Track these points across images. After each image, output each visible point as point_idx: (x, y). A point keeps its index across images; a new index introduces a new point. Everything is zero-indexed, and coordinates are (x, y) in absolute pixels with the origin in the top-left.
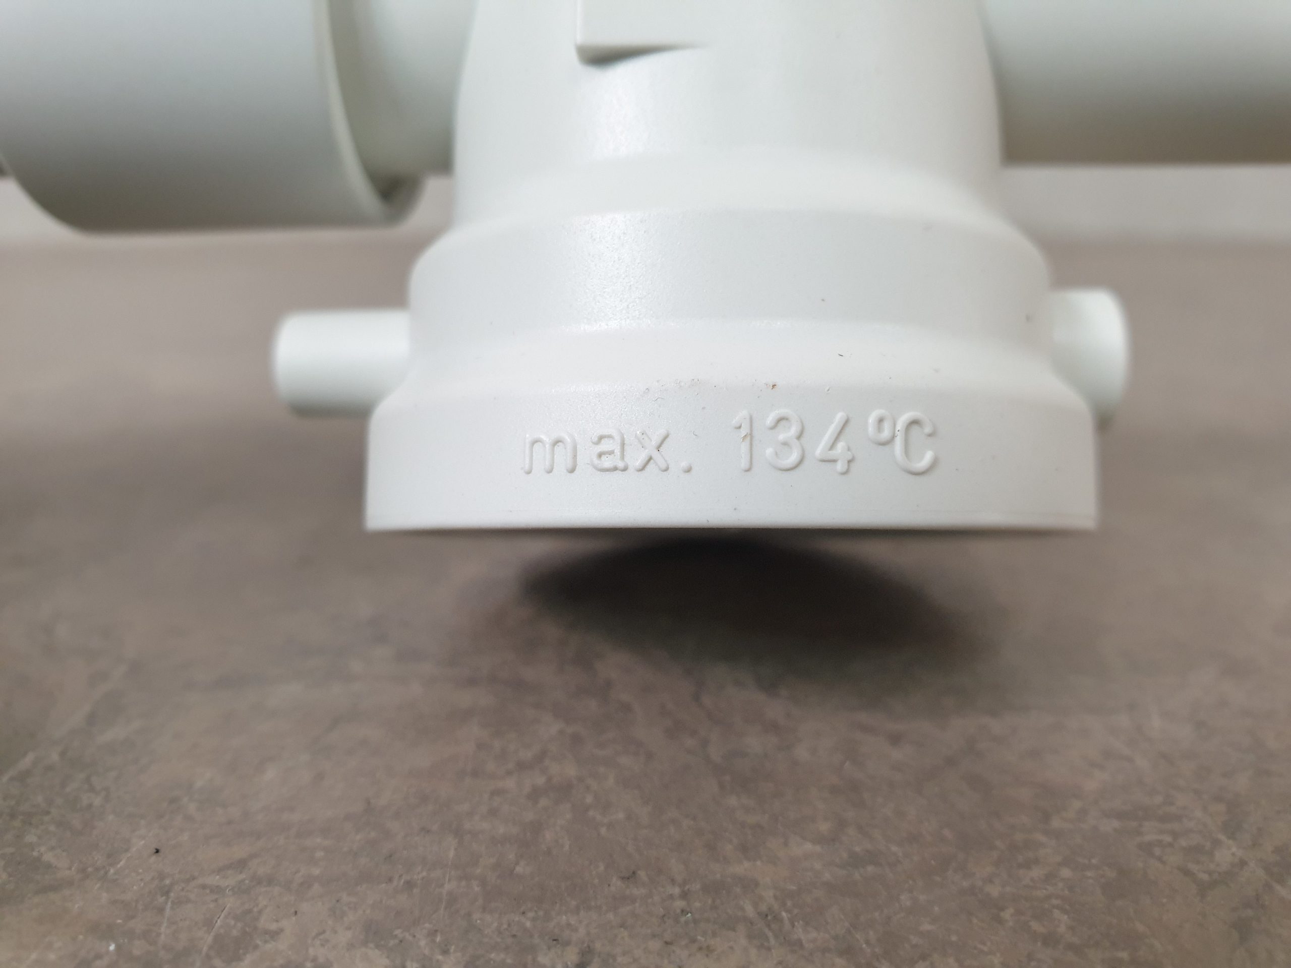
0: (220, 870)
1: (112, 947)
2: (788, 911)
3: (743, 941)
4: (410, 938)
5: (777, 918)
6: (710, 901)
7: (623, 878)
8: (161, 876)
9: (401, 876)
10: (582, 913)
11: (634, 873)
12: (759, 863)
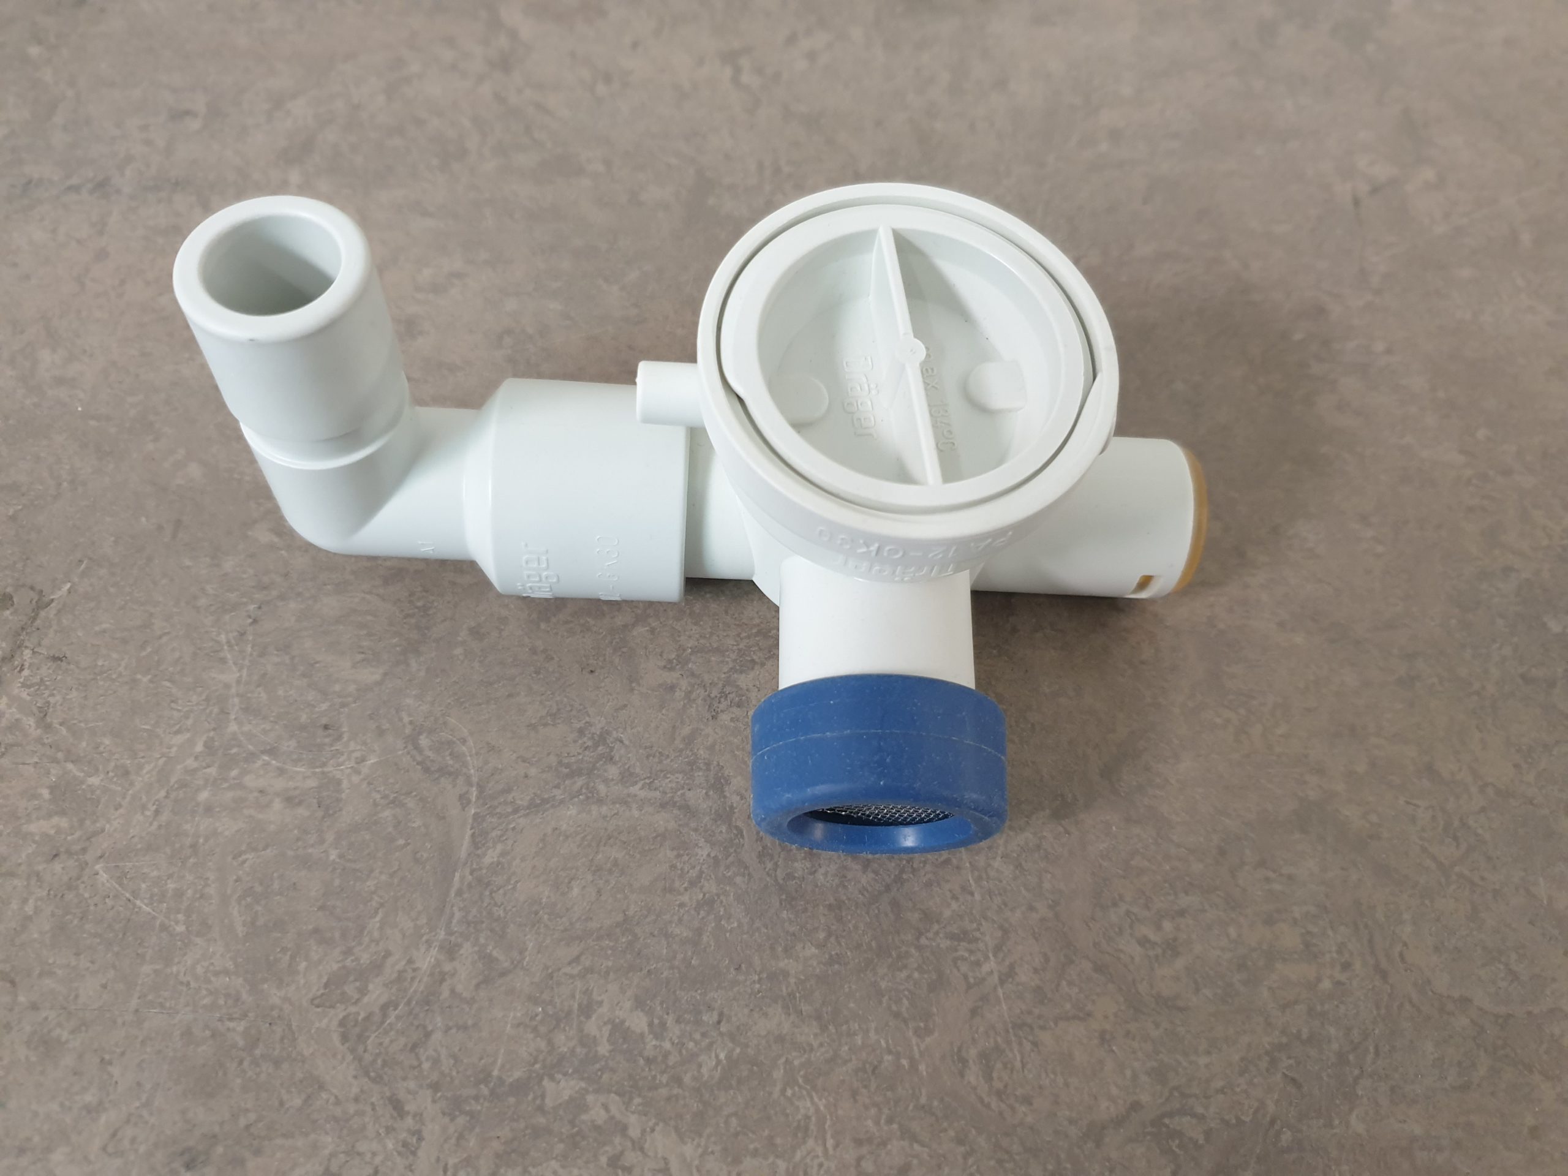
0: (569, 963)
1: (540, 1009)
2: (799, 993)
3: (780, 1010)
4: (653, 1005)
5: (795, 998)
6: (769, 985)
7: (736, 969)
8: (546, 968)
9: (645, 967)
10: (719, 991)
11: (740, 966)
12: (791, 961)
